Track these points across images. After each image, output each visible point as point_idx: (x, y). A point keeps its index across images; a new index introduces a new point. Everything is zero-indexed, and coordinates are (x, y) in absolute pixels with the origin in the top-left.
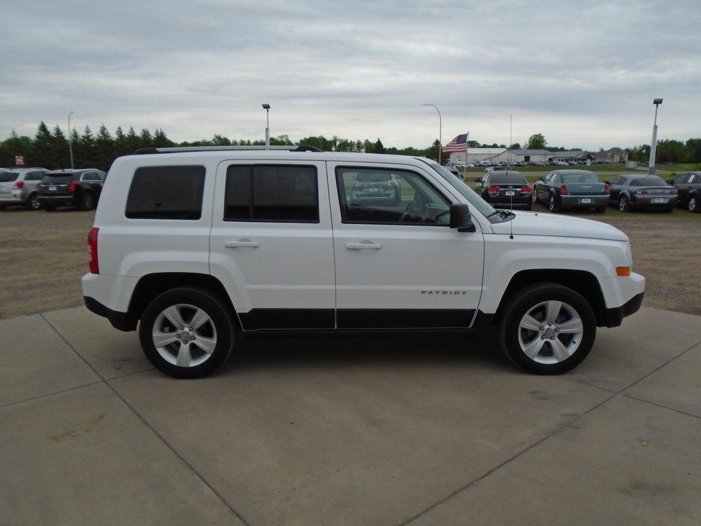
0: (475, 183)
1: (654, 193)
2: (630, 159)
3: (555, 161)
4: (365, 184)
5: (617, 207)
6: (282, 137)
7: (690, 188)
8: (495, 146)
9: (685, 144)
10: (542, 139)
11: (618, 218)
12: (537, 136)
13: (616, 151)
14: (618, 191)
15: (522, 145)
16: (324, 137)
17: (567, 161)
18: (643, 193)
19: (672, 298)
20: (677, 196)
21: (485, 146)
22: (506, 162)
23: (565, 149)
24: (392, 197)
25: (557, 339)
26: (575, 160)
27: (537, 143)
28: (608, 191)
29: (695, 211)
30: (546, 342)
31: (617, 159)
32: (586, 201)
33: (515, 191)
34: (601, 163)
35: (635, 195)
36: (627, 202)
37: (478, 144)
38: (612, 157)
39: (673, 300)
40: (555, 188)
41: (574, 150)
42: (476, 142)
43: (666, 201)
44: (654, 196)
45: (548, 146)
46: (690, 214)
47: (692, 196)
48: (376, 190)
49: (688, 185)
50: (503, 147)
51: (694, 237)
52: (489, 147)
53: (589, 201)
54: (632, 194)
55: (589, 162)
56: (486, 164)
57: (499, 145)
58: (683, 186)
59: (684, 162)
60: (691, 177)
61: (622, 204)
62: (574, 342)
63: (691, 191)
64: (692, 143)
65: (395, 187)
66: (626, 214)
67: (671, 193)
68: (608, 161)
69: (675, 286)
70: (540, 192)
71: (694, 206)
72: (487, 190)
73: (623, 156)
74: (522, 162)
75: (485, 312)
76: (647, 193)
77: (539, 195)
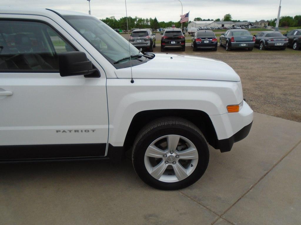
0: (191, 37)
1: (277, 41)
2: (269, 25)
3: (235, 27)
4: (135, 38)
5: (258, 48)
6: (112, 17)
7: (295, 38)
8: (209, 20)
9: (294, 18)
10: (230, 16)
11: (258, 53)
12: (228, 15)
13: (263, 21)
14: (260, 40)
15: (221, 19)
16: (131, 17)
17: (240, 26)
18: (271, 40)
19: (279, 106)
20: (288, 42)
21: (204, 20)
22: (213, 27)
23: (240, 21)
24: (149, 44)
25: (177, 163)
26: (244, 26)
27: (228, 18)
28: (255, 40)
29: (296, 49)
30: (169, 166)
31: (263, 25)
32: (243, 45)
33: (209, 41)
34: (256, 27)
35: (268, 42)
36: (263, 45)
37: (201, 19)
38: (261, 24)
39: (280, 108)
40: (229, 39)
41: (244, 21)
42: (200, 18)
43: (283, 45)
44: (277, 42)
45: (232, 20)
46: (294, 51)
47: (295, 41)
48: (141, 41)
49: (294, 36)
50: (212, 20)
51: (294, 63)
52: (206, 20)
53: (245, 45)
54: (266, 41)
55: (250, 27)
56: (204, 29)
57: (211, 20)
58: (291, 37)
59: (293, 26)
60: (296, 33)
61: (261, 46)
62: (192, 166)
63: (295, 39)
64: (297, 17)
65: (151, 40)
66: (262, 51)
67: (285, 40)
68: (259, 26)
69: (282, 96)
70: (222, 41)
71: (296, 47)
72: (195, 40)
73: (266, 24)
74: (221, 27)
75: (114, 145)
76: (273, 40)
77: (222, 42)
